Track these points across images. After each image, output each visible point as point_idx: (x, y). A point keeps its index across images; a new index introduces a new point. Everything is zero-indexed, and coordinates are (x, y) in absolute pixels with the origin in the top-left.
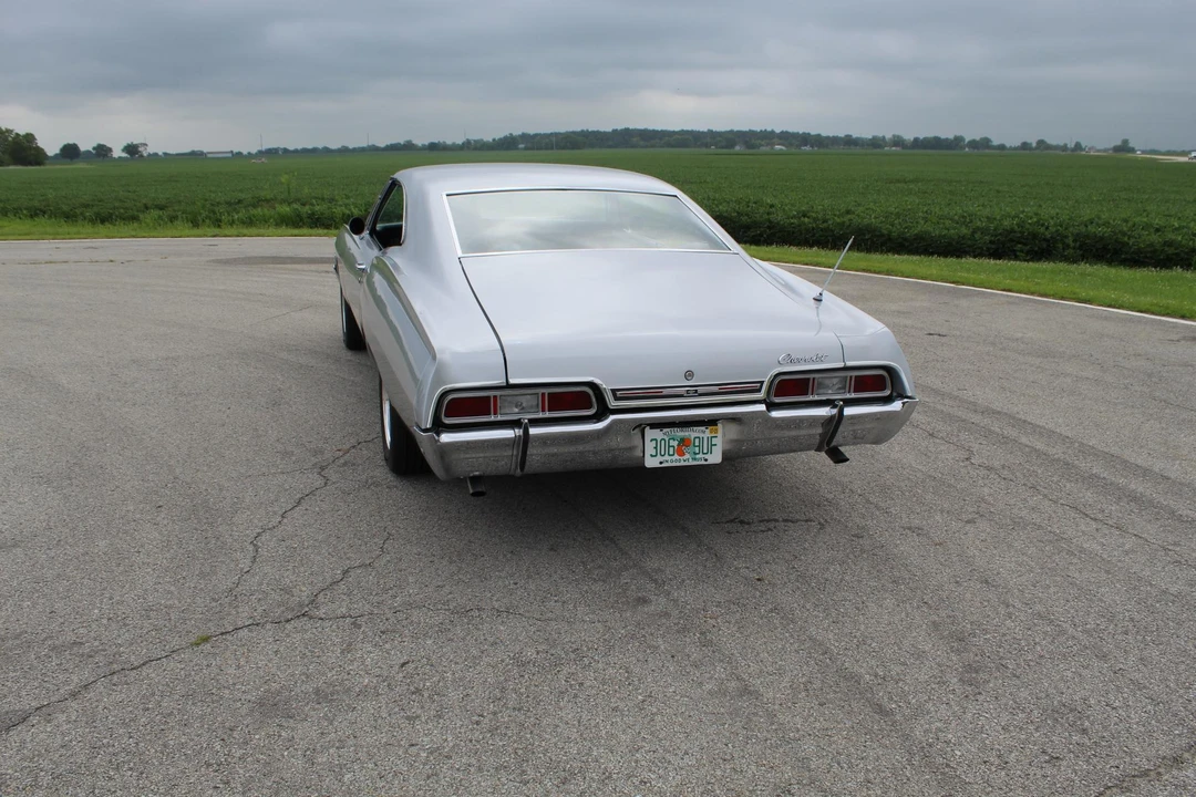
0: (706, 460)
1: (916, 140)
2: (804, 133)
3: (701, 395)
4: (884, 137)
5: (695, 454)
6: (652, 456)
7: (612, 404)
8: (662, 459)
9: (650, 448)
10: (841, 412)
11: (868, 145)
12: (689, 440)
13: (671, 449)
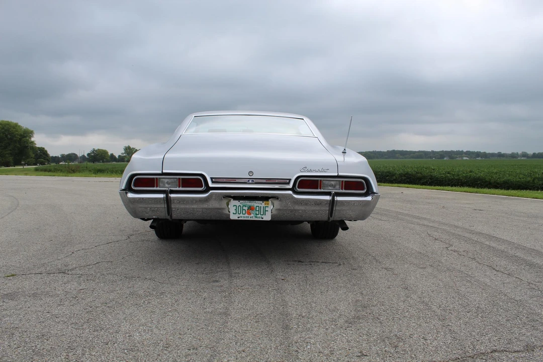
0: (262, 218)
1: (534, 154)
2: (477, 152)
3: (256, 183)
4: (517, 153)
5: (256, 214)
6: (234, 213)
7: (211, 185)
8: (239, 216)
9: (232, 210)
10: (333, 198)
11: (510, 157)
12: (253, 207)
13: (244, 211)
